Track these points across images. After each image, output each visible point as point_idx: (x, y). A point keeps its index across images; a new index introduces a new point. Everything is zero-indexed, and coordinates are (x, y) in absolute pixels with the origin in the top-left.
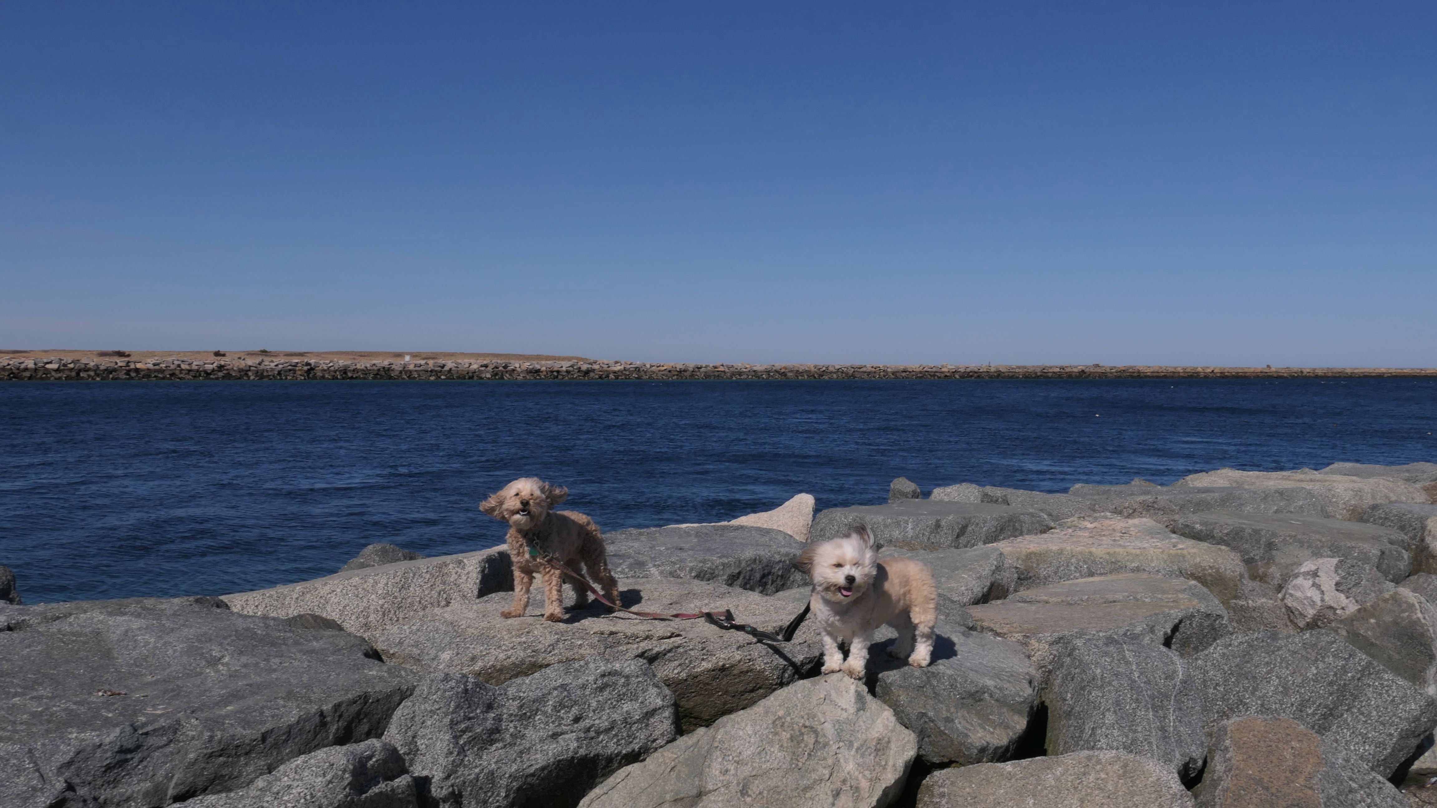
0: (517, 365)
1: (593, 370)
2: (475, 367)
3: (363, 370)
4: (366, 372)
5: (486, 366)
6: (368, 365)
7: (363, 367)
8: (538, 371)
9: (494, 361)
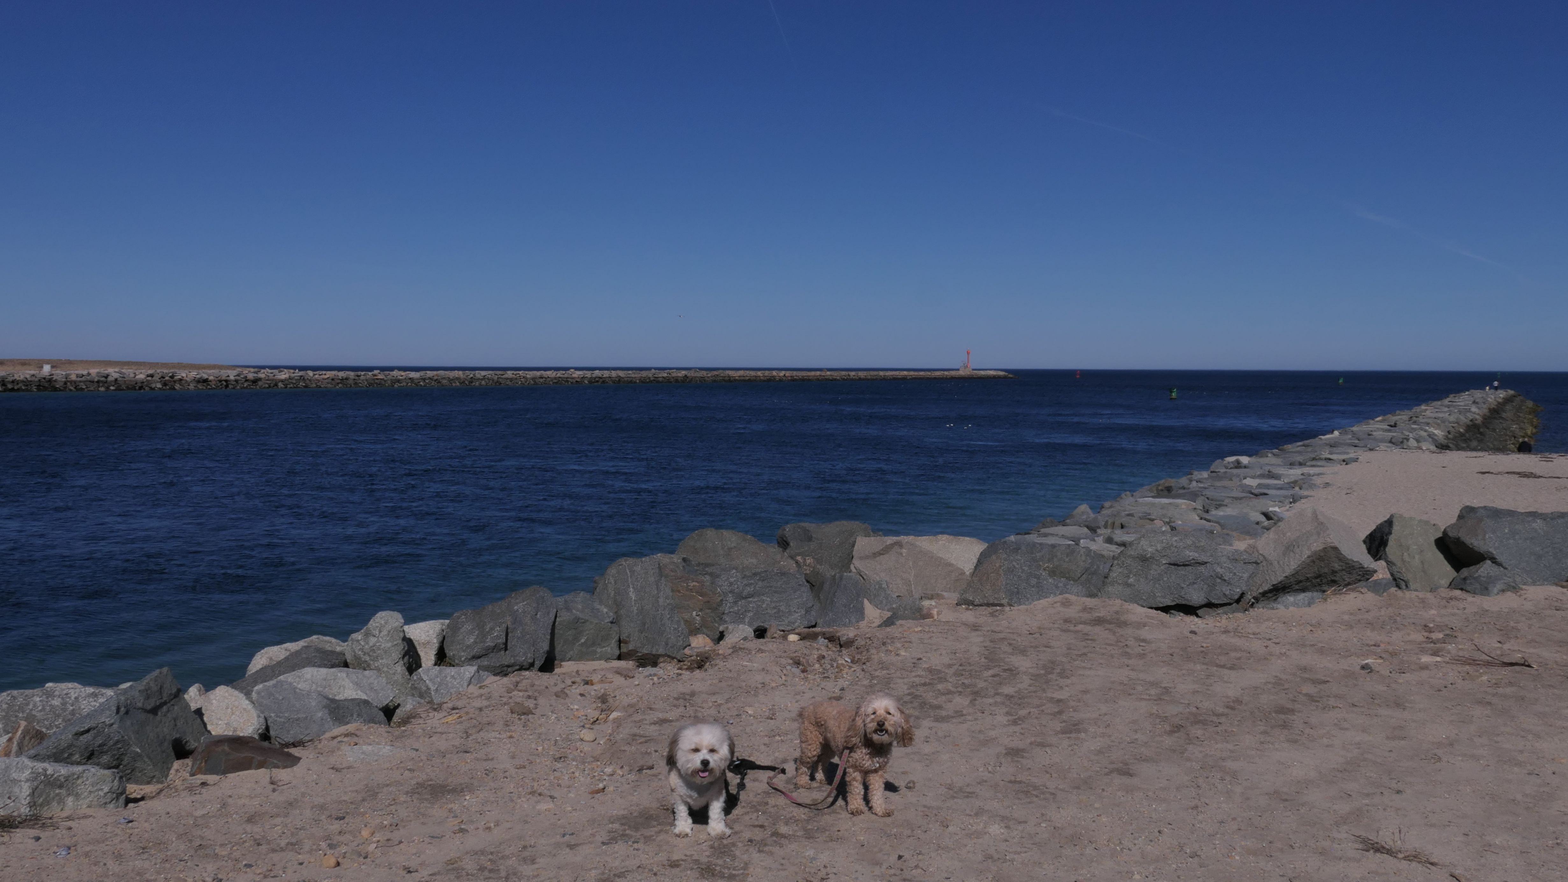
0: (184, 375)
1: (260, 379)
2: (141, 377)
3: (23, 381)
4: (27, 383)
5: (152, 376)
6: (28, 376)
7: (22, 378)
8: (206, 381)
9: (158, 371)
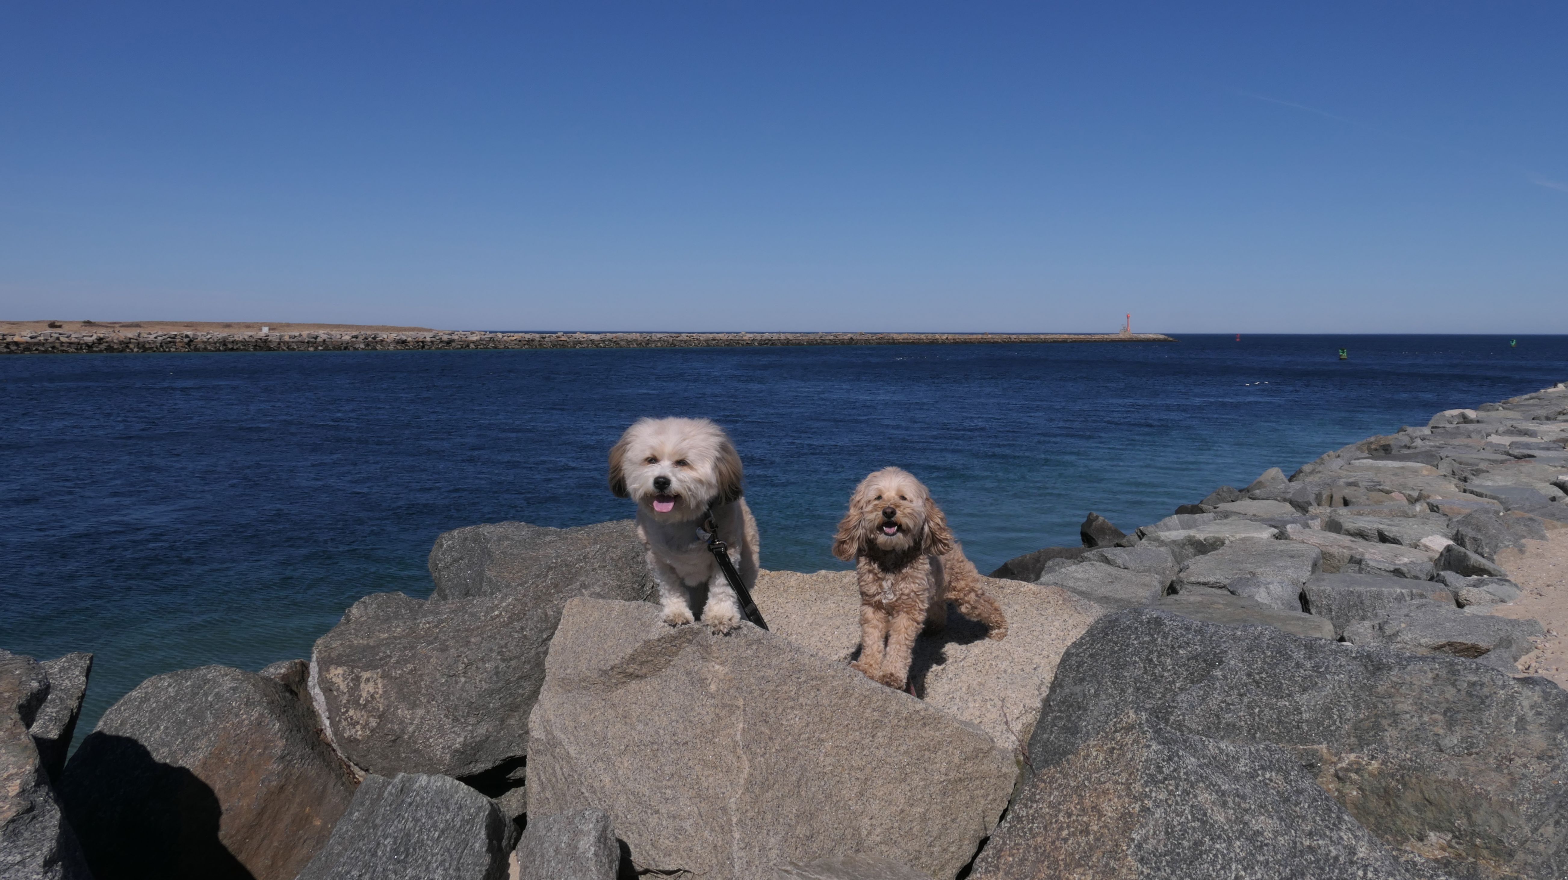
0: (385, 336)
1: (454, 341)
2: (347, 338)
3: (241, 342)
4: (245, 343)
5: (356, 337)
6: (246, 337)
7: (241, 339)
8: (404, 342)
9: (362, 333)
